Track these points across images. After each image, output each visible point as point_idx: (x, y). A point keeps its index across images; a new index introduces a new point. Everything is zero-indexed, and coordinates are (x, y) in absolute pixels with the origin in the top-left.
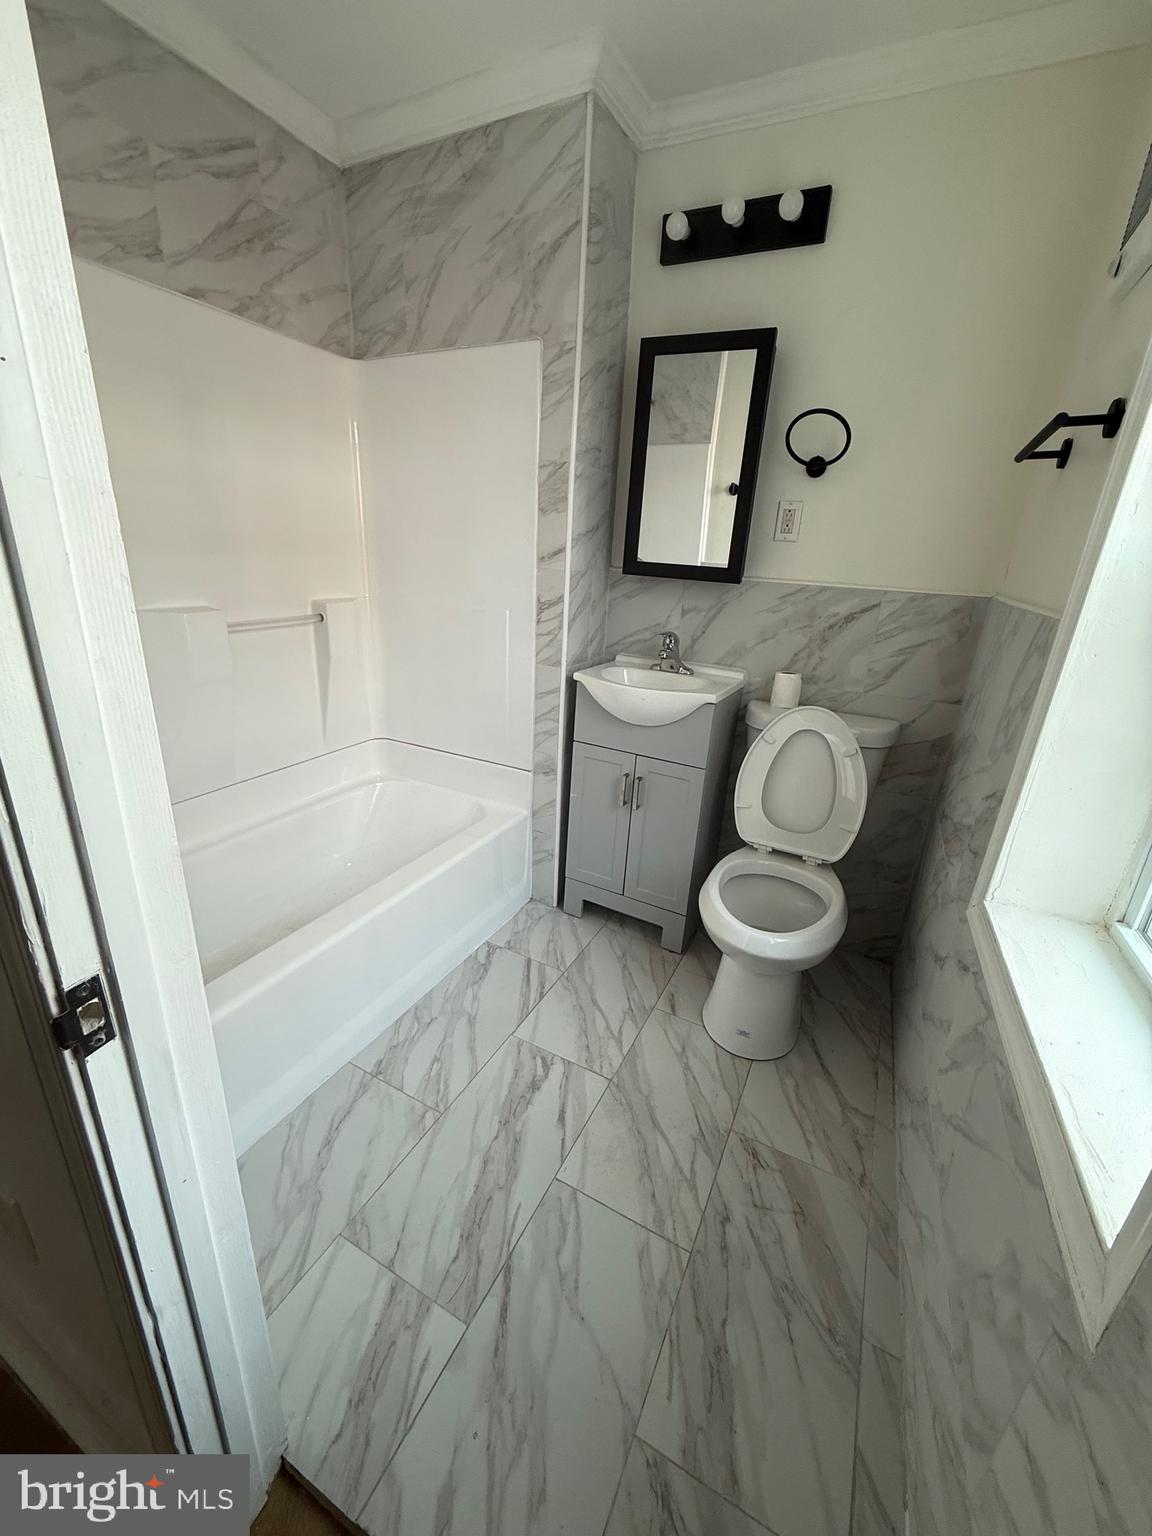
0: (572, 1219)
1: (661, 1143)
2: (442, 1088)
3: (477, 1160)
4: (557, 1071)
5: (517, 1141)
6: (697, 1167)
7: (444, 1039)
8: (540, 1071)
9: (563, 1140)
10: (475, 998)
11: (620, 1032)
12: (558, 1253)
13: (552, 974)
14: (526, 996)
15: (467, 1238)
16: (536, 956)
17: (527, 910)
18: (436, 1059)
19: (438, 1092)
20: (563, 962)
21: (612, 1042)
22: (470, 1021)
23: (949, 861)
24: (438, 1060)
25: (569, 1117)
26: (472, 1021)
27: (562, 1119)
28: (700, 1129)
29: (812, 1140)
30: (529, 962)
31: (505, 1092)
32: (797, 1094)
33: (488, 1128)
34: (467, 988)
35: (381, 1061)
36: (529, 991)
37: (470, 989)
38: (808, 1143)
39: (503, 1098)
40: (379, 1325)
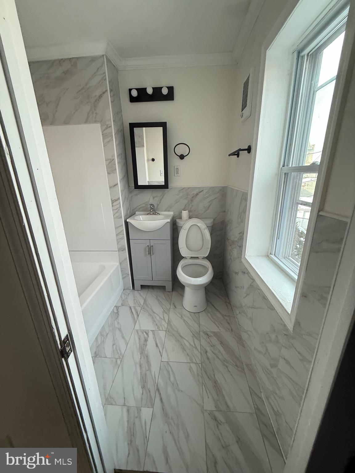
0: (170, 369)
1: (185, 341)
2: (119, 351)
3: (138, 366)
4: (151, 334)
5: (147, 357)
6: (195, 343)
7: (114, 338)
8: (146, 335)
9: (160, 351)
10: (118, 323)
11: (164, 318)
12: (169, 379)
13: (139, 309)
14: (133, 317)
15: (143, 387)
16: (132, 305)
17: (124, 293)
18: (113, 345)
19: (118, 353)
20: (141, 304)
21: (163, 321)
22: (119, 330)
23: (233, 250)
24: (114, 344)
25: (159, 345)
26: (120, 330)
27: (157, 346)
28: (193, 334)
29: (219, 326)
30: (130, 308)
31: (138, 345)
32: (212, 317)
33: (137, 356)
34: (114, 321)
35: (96, 352)
36: (134, 316)
37: (116, 321)
38: (218, 327)
39: (138, 347)
40: (128, 421)
